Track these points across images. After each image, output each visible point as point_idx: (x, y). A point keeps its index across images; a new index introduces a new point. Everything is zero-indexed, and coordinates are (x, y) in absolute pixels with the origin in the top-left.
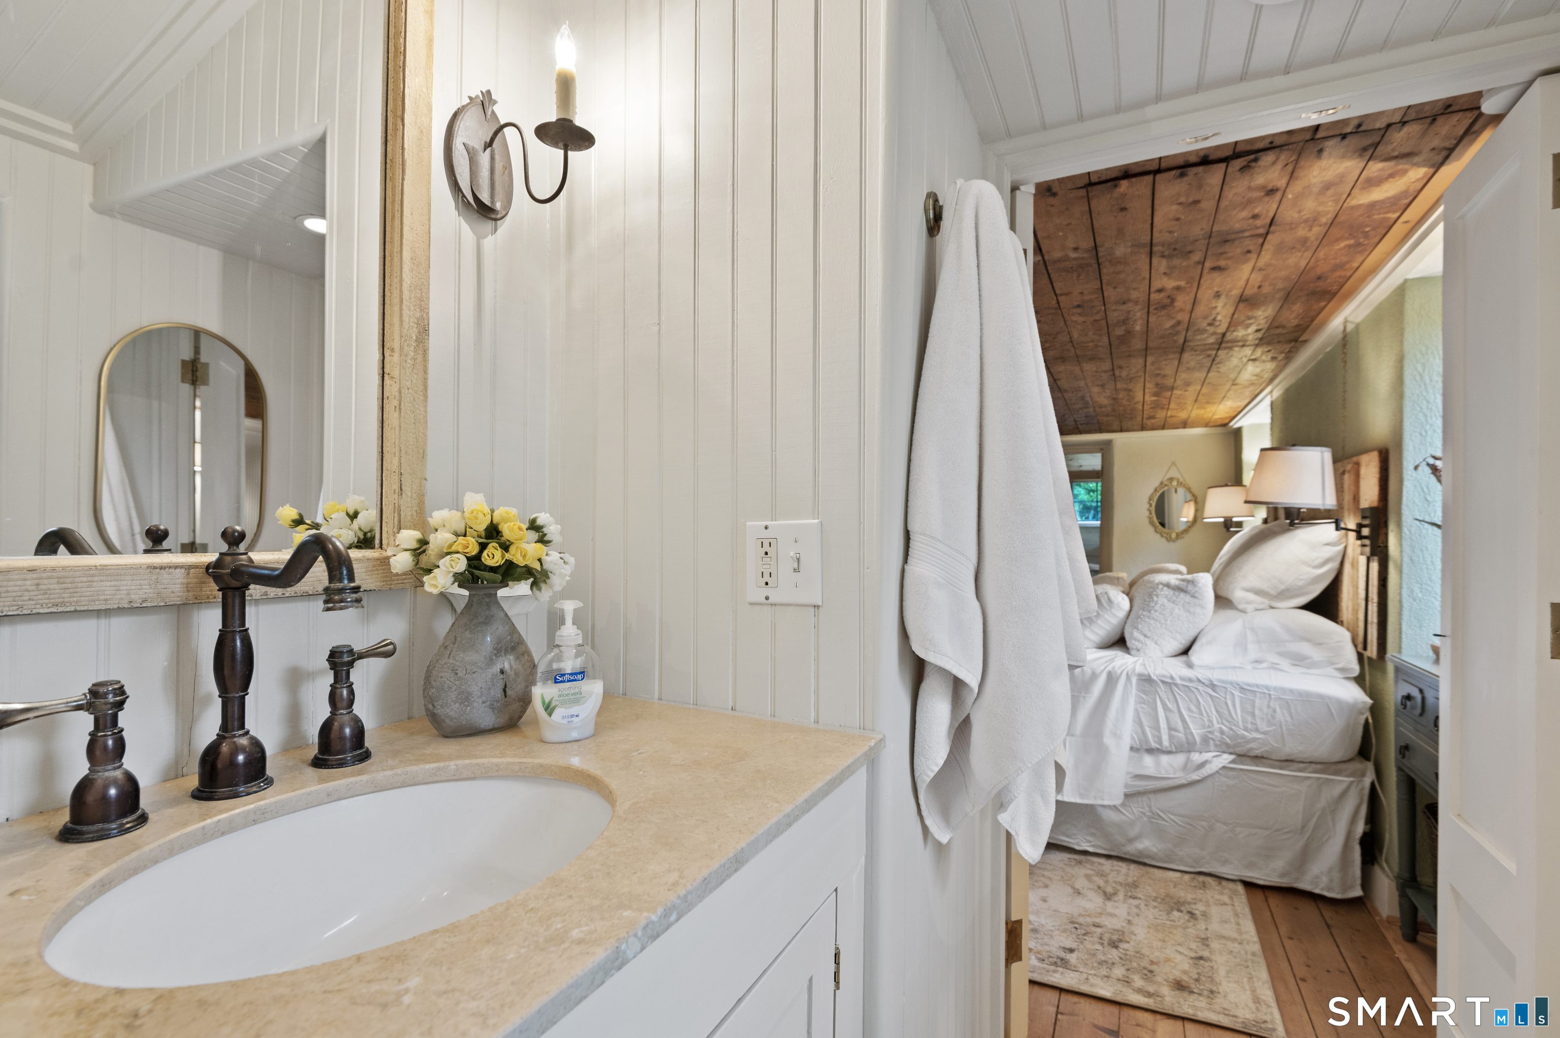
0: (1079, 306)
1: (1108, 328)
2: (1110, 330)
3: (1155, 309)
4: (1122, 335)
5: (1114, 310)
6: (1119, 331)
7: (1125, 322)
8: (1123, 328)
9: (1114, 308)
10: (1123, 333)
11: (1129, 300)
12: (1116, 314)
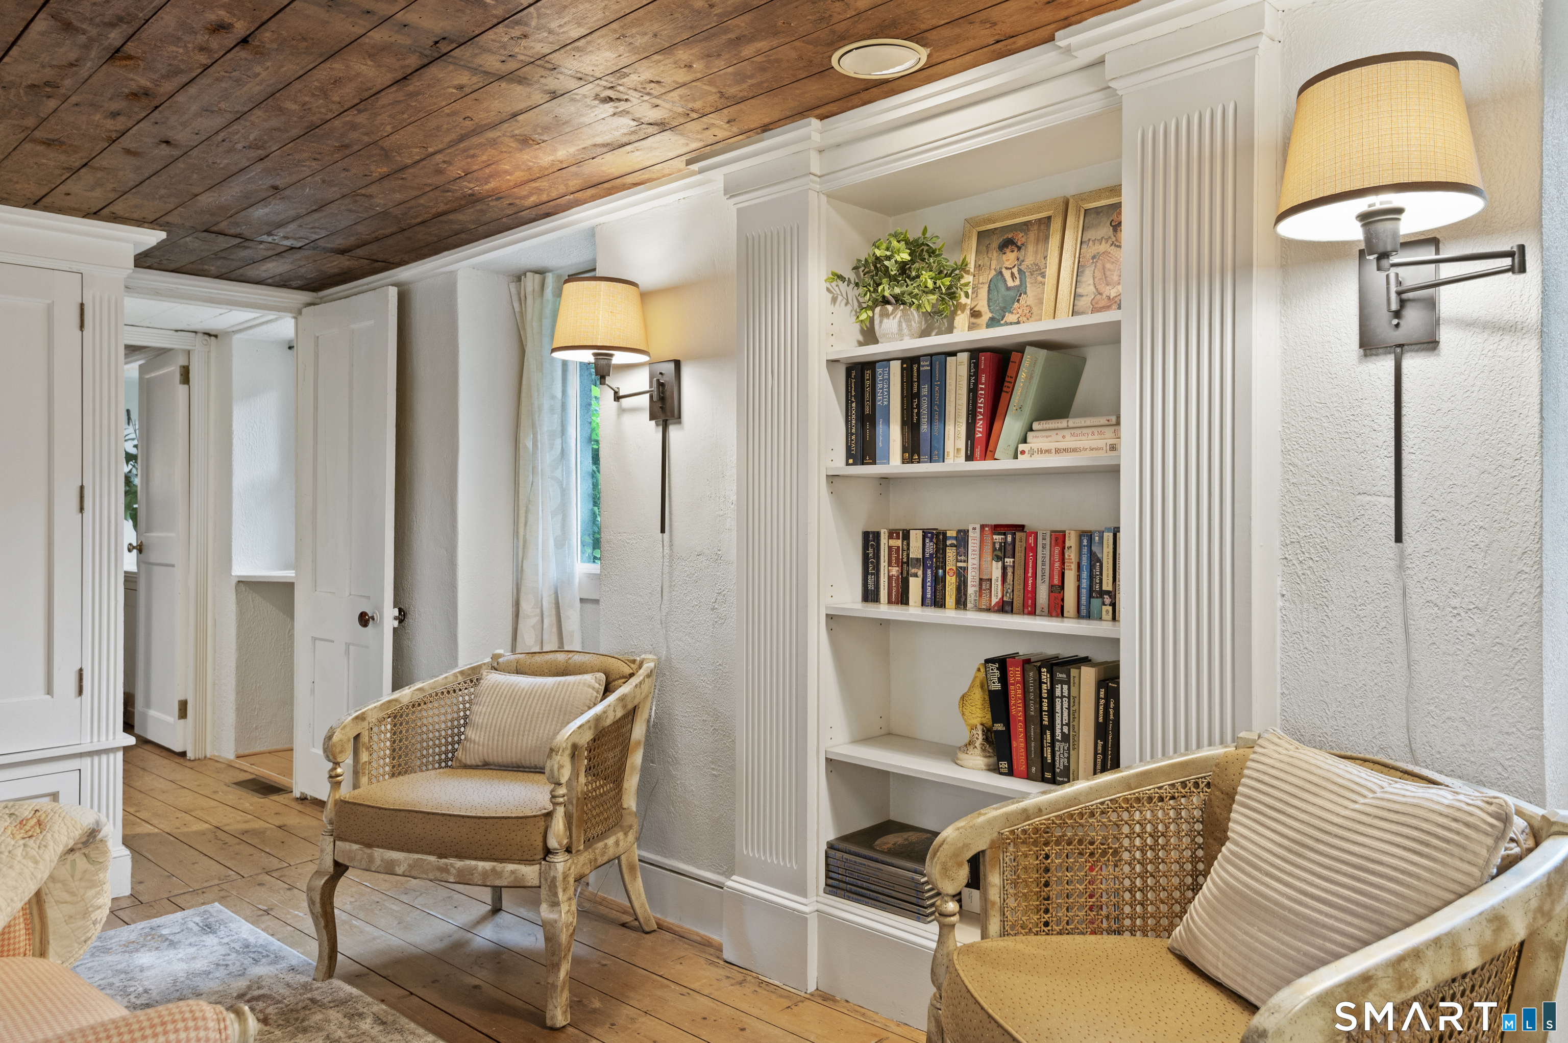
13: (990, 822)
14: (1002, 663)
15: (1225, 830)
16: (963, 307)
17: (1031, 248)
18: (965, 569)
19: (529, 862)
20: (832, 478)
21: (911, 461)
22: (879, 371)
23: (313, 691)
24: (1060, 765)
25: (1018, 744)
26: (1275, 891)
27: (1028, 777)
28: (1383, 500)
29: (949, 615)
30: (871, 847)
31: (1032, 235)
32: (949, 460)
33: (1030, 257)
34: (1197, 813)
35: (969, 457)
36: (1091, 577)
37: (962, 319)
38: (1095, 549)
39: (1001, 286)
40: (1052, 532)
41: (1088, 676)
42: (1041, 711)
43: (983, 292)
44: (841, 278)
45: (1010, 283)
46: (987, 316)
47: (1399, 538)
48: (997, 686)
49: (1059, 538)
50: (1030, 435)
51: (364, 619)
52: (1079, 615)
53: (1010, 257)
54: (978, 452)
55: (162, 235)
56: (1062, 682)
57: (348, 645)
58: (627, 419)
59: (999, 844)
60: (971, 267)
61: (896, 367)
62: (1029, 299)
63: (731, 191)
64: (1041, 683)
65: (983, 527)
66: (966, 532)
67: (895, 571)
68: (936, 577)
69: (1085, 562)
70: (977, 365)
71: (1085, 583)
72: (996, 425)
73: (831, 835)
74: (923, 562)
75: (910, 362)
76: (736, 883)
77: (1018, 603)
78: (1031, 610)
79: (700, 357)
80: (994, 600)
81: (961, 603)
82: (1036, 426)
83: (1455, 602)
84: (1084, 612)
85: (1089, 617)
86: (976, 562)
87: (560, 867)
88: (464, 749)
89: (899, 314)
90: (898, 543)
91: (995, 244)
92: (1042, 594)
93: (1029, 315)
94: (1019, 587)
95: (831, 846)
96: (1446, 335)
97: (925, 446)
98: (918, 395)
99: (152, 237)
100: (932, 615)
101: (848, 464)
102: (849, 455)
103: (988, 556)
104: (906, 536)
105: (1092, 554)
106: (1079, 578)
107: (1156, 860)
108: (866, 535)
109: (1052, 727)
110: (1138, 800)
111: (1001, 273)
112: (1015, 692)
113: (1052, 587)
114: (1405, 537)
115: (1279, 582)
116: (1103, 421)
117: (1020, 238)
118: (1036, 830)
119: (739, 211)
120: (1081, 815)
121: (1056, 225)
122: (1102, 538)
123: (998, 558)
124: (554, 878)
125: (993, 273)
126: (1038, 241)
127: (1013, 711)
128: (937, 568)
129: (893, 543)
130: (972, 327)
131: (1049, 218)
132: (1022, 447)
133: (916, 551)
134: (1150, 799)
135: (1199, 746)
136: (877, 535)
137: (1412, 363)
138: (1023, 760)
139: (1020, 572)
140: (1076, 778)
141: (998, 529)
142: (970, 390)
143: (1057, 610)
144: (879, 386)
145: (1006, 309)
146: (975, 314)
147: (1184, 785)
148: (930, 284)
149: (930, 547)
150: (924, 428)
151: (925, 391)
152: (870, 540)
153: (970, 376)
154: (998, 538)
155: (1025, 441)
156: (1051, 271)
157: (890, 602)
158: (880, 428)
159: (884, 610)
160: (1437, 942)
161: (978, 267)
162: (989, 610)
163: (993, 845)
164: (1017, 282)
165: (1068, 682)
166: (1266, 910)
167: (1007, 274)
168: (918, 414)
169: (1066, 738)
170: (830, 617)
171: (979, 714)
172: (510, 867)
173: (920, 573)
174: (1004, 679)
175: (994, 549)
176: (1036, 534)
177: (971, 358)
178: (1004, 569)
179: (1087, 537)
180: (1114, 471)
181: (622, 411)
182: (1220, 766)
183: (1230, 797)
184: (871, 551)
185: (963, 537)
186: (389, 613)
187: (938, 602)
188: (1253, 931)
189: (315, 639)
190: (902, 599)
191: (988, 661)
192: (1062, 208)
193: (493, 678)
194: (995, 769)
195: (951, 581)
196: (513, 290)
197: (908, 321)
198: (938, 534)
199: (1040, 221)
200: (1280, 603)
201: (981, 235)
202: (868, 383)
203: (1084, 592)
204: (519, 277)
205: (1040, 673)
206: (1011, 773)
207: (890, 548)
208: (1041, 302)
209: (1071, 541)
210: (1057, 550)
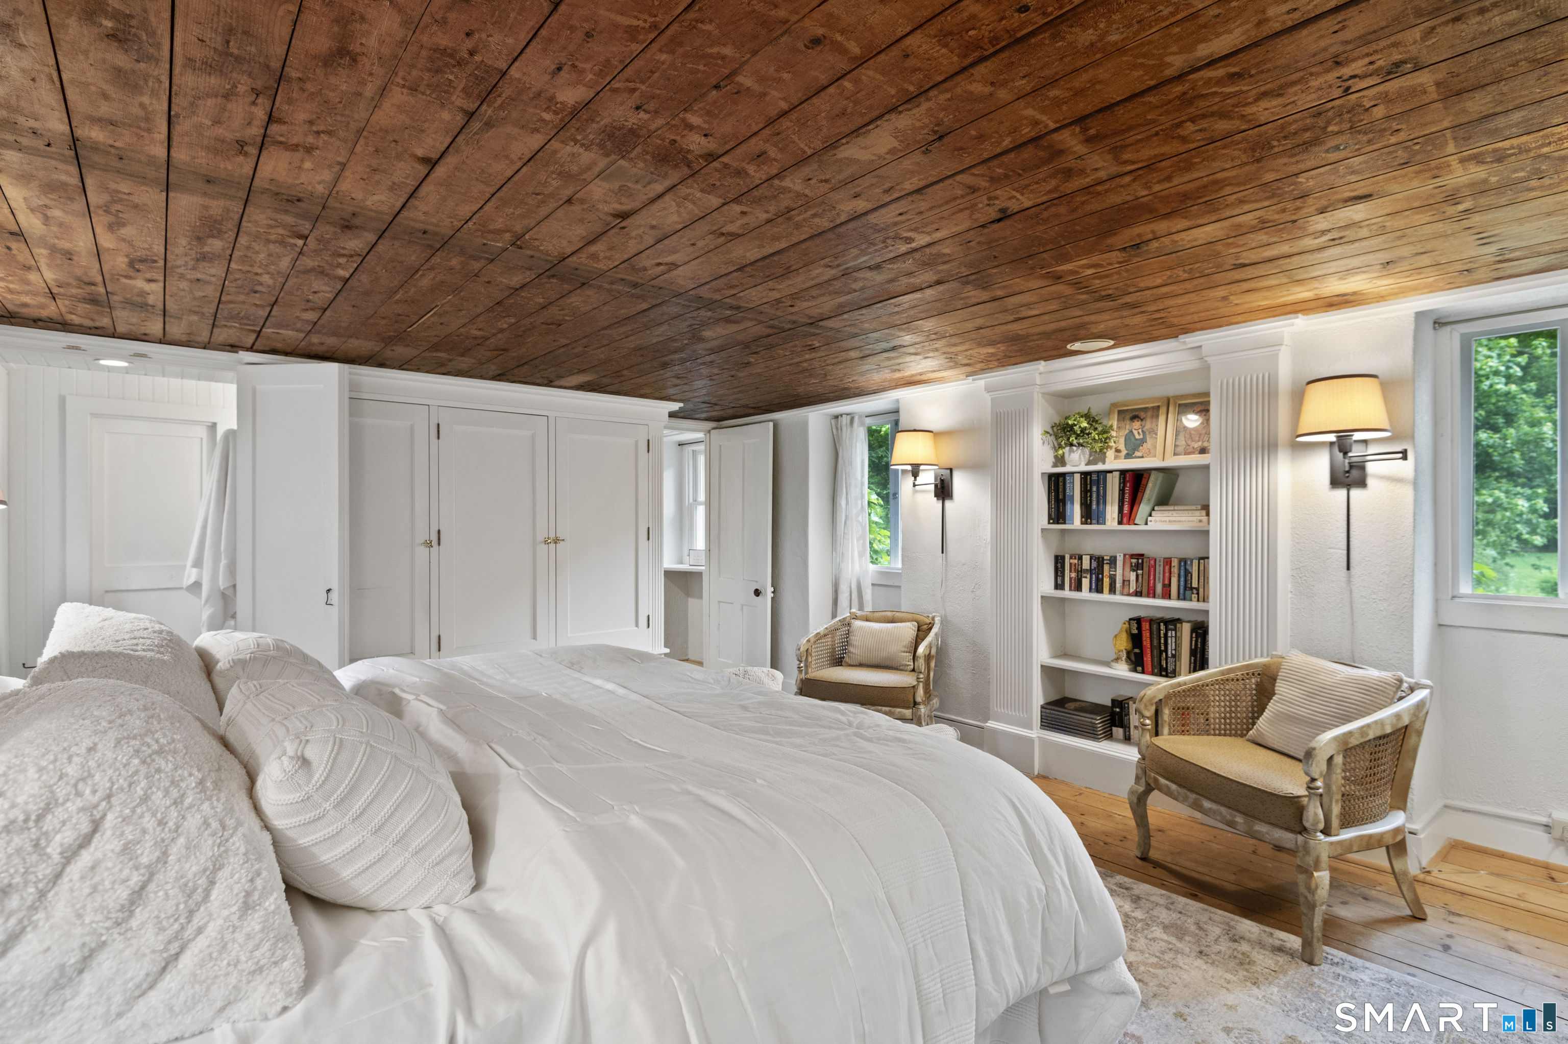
0: (256, 292)
1: (231, 256)
2: (229, 252)
3: (155, 262)
4: (213, 237)
5: (214, 276)
6: (216, 245)
7: (203, 258)
8: (206, 249)
9: (213, 279)
10: (210, 241)
11: (191, 281)
12: (213, 271)
13: (1165, 687)
14: (1139, 621)
15: (1274, 690)
16: (1111, 448)
17: (1149, 421)
18: (1115, 575)
19: (907, 708)
20: (1043, 530)
21: (1086, 523)
22: (1068, 478)
23: (719, 629)
24: (1170, 668)
25: (1147, 659)
26: (1302, 712)
27: (1153, 674)
28: (1341, 551)
29: (1106, 596)
30: (1064, 708)
31: (1149, 414)
32: (1108, 522)
33: (1148, 425)
34: (1254, 686)
35: (1120, 522)
36: (1186, 581)
37: (1110, 454)
38: (1188, 567)
39: (1132, 437)
40: (1164, 558)
41: (1186, 629)
42: (1160, 643)
43: (1122, 440)
44: (1048, 433)
45: (1137, 437)
46: (1124, 452)
47: (1348, 569)
48: (1135, 631)
49: (1168, 562)
50: (1153, 513)
51: (757, 593)
52: (1179, 598)
53: (1137, 424)
54: (1125, 520)
55: (681, 405)
56: (1172, 630)
57: (742, 606)
58: (919, 497)
59: (1168, 697)
60: (1115, 427)
61: (1077, 478)
62: (1148, 444)
63: (989, 389)
64: (1160, 630)
65: (1125, 555)
66: (1115, 557)
67: (1073, 575)
68: (1097, 580)
69: (1182, 573)
70: (1124, 478)
71: (1182, 583)
72: (1135, 508)
73: (1041, 702)
74: (1090, 571)
75: (1085, 475)
76: (991, 724)
77: (1145, 591)
78: (1152, 594)
79: (964, 467)
80: (1131, 591)
81: (1112, 590)
82: (1156, 508)
83: (1374, 596)
84: (1181, 596)
85: (1184, 599)
86: (1121, 572)
87: (923, 710)
88: (849, 657)
89: (1080, 451)
90: (1076, 561)
91: (1128, 416)
92: (1159, 588)
93: (1149, 454)
94: (1145, 584)
95: (1042, 707)
96: (1370, 481)
97: (1094, 515)
98: (1091, 491)
99: (675, 406)
100: (1095, 596)
101: (1049, 523)
102: (1050, 517)
103: (1128, 569)
104: (1080, 558)
105: (1186, 570)
106: (1179, 581)
107: (1237, 706)
108: (1056, 557)
109: (1166, 650)
110: (1227, 680)
111: (1131, 432)
112: (1146, 635)
113: (1164, 585)
114: (1351, 568)
115: (1290, 586)
116: (1194, 507)
117: (1142, 415)
118: (1184, 691)
119: (992, 399)
120: (1203, 686)
121: (1163, 411)
122: (1192, 562)
123: (1134, 571)
124: (920, 716)
125: (1127, 431)
126: (1152, 417)
127: (1144, 643)
128: (1098, 574)
129: (1072, 561)
130: (1116, 458)
131: (1159, 407)
132: (1150, 518)
133: (1086, 564)
134: (1233, 680)
135: (1250, 658)
136: (1063, 558)
137: (1355, 493)
138: (1150, 666)
139: (1146, 577)
140: (1180, 675)
141: (1132, 556)
142: (1120, 490)
143: (1167, 595)
144: (1068, 485)
145: (1136, 449)
146: (1118, 451)
147: (1248, 674)
148: (1097, 437)
149: (1094, 564)
150: (1094, 507)
151: (1094, 489)
152: (1059, 561)
153: (1120, 484)
154: (1134, 561)
155: (1150, 515)
156: (1161, 432)
157: (1070, 590)
158: (1068, 506)
159: (1067, 593)
160: (1376, 722)
161: (1119, 428)
162: (1129, 595)
163: (1166, 697)
164: (1141, 437)
165: (1175, 630)
166: (1298, 719)
167: (1135, 432)
168: (1091, 500)
169: (1174, 656)
170: (1042, 597)
171: (1124, 643)
172: (898, 710)
173: (1088, 576)
174: (1139, 628)
175: (1131, 566)
176: (1155, 560)
177: (1120, 475)
178: (1137, 576)
179: (1184, 562)
180: (1207, 533)
181: (916, 492)
182: (1266, 666)
183: (1273, 679)
184: (1059, 565)
185: (1113, 561)
186: (770, 589)
187: (1099, 590)
188: (1292, 728)
189: (720, 602)
190: (1078, 587)
191: (1130, 619)
192: (1166, 402)
193: (857, 624)
194: (1135, 670)
195: (1106, 581)
196: (833, 423)
197: (1084, 454)
198: (1099, 558)
199: (1153, 408)
200: (1290, 595)
201: (1120, 412)
202: (1061, 484)
203: (1182, 588)
204: (836, 417)
205: (1159, 626)
206: (1143, 672)
207: (1071, 564)
208: (1155, 447)
209: (1175, 563)
210: (1167, 568)
